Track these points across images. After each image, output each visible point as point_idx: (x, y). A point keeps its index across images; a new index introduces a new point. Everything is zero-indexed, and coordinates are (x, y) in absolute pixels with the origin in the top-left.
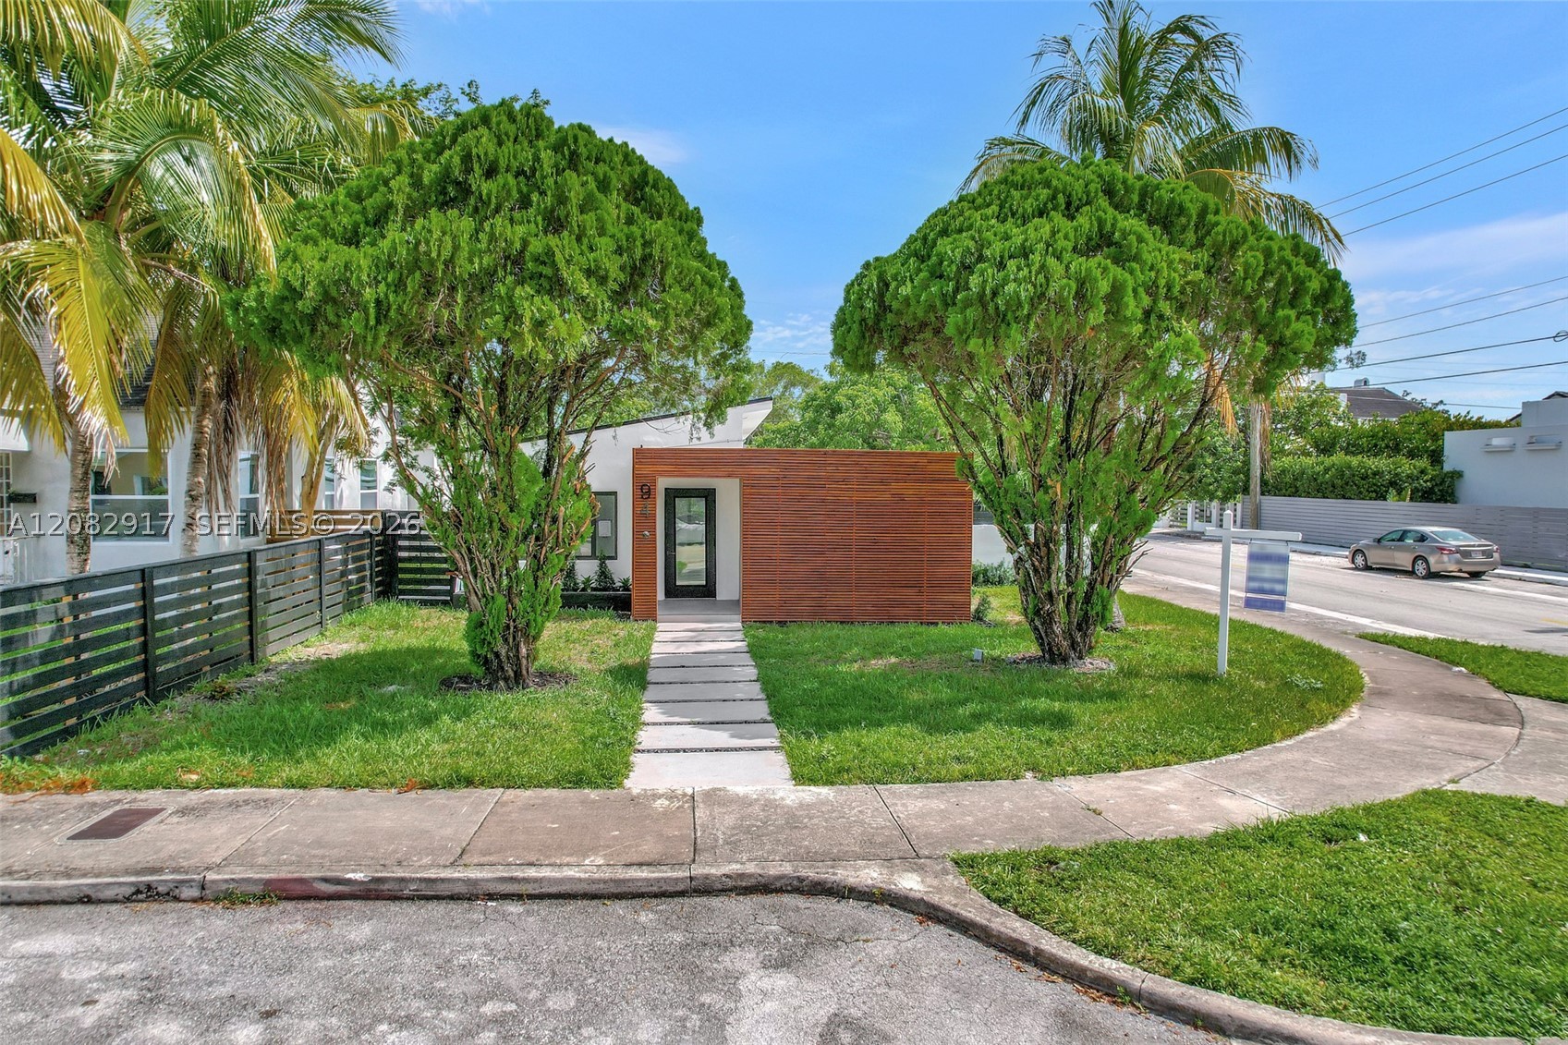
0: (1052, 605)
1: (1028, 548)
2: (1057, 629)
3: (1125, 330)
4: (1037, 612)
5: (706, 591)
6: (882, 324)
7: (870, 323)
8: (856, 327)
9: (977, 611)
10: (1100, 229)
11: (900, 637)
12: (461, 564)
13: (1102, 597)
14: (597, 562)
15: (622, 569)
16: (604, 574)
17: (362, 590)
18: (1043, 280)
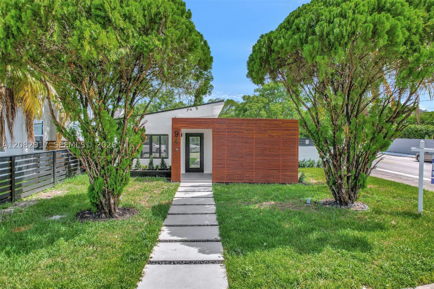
0: (342, 180)
1: (331, 156)
2: (344, 191)
3: (395, 49)
4: (334, 183)
5: (200, 170)
6: (270, 59)
7: (264, 58)
8: (258, 61)
9: (300, 179)
10: (378, 4)
11: (274, 190)
12: (83, 163)
13: (363, 177)
14: (161, 160)
15: (169, 162)
16: (163, 164)
17: (76, 170)
18: (355, 25)
